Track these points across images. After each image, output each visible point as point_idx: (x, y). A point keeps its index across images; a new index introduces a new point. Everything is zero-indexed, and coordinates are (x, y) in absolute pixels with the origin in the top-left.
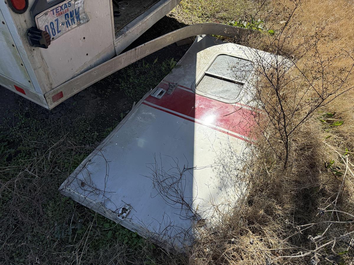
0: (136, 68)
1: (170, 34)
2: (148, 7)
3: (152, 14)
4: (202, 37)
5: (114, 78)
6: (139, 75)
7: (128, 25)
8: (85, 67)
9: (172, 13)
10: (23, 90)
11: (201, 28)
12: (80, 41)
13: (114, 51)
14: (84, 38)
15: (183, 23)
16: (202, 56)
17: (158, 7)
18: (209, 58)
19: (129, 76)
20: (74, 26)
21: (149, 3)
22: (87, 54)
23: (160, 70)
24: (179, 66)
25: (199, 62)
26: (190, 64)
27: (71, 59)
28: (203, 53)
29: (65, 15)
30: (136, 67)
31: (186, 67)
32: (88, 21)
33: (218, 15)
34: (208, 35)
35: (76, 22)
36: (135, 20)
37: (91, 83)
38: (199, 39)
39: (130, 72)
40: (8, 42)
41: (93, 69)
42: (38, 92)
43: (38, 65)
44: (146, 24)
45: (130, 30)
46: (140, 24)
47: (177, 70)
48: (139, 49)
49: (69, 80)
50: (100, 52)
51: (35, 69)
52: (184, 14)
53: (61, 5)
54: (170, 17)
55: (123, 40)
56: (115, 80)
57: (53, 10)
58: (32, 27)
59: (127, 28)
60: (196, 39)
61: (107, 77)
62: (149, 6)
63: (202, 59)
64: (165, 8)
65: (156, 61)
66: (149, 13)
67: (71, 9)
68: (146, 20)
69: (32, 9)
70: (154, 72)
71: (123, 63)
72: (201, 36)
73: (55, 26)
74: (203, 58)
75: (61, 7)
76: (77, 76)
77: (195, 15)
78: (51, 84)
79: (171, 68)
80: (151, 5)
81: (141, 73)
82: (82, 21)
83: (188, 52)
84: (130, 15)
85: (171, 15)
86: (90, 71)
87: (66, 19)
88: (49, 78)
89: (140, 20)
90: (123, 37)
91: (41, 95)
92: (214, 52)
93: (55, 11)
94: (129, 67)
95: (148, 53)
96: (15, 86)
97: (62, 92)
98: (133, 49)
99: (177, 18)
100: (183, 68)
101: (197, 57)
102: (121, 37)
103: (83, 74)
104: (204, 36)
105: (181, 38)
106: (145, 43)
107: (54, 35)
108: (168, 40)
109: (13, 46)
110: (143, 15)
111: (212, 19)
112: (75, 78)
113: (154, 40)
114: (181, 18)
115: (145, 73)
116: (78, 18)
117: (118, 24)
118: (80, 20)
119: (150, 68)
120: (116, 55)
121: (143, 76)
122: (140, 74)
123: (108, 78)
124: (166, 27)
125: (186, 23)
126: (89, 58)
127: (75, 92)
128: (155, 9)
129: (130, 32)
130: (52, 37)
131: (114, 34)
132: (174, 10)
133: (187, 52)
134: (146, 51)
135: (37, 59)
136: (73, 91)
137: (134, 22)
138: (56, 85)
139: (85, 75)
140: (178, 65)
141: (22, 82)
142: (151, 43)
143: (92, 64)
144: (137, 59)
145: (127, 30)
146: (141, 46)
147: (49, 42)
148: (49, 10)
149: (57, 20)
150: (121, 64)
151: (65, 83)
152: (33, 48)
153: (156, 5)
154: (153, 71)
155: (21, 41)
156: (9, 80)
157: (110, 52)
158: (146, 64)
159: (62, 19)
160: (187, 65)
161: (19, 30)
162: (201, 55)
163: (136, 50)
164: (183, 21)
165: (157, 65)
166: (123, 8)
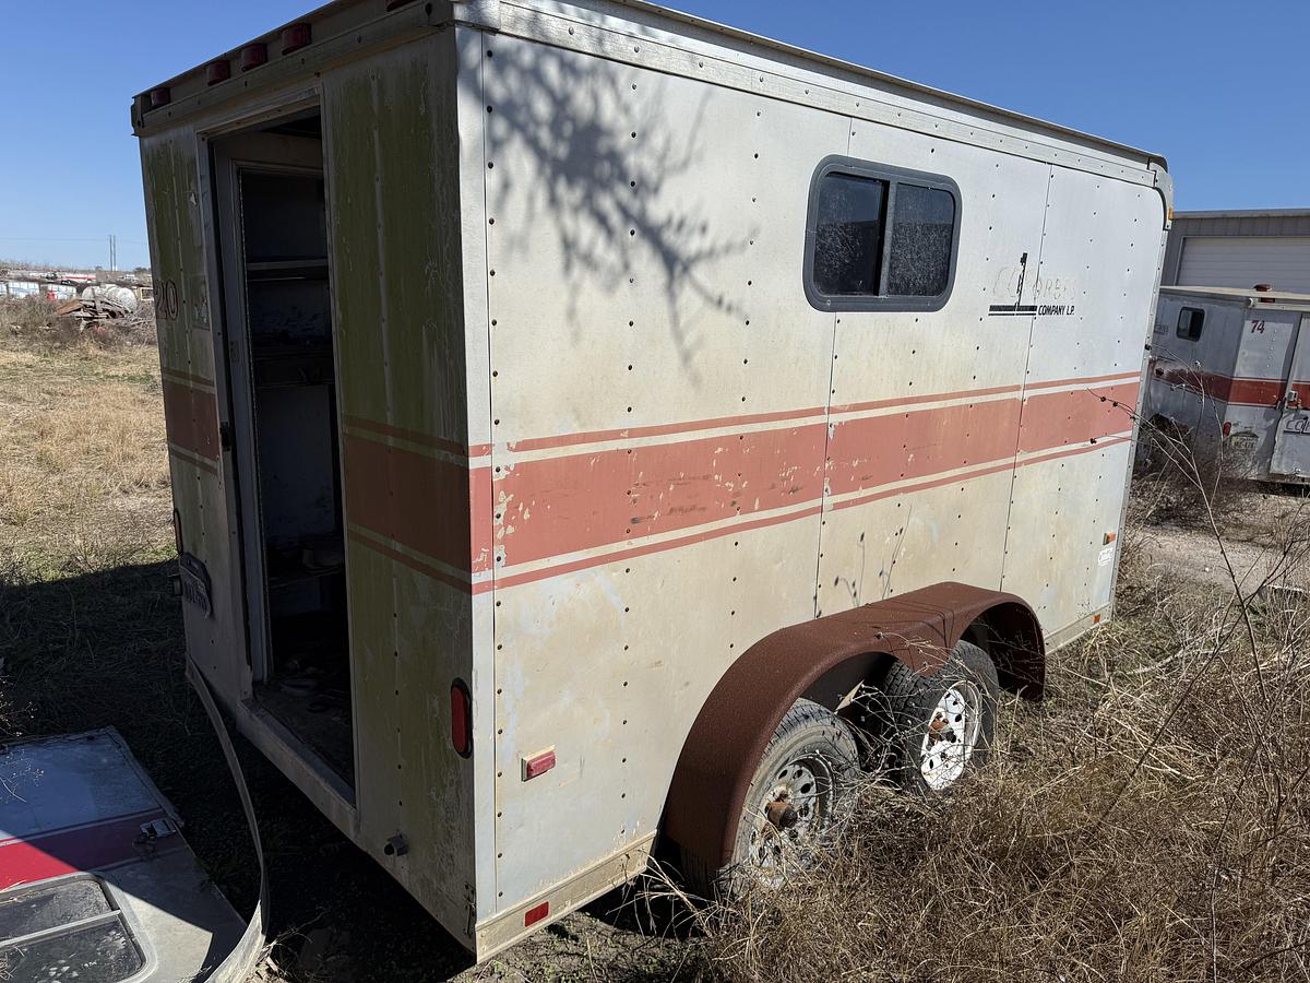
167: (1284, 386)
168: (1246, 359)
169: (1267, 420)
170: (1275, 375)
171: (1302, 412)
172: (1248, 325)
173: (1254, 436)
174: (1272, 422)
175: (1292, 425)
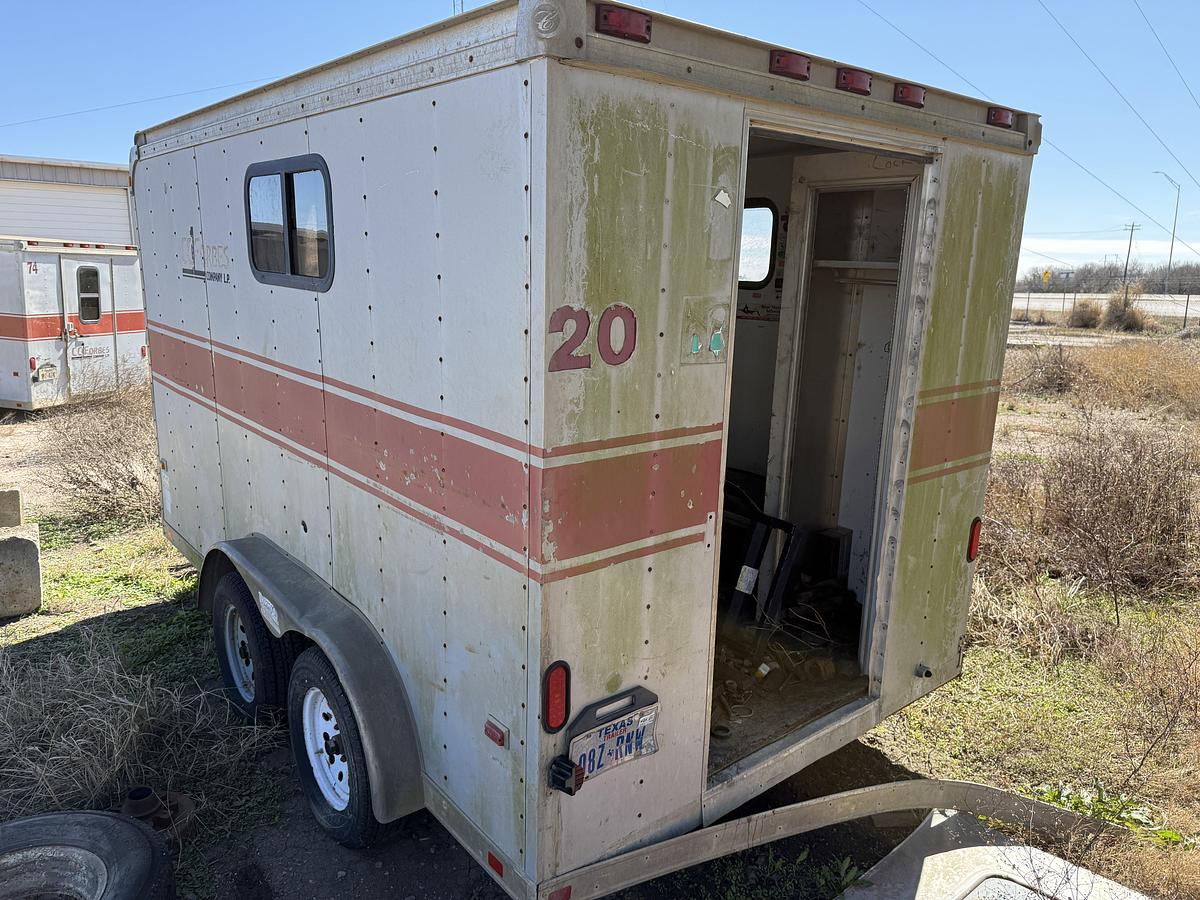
0: (750, 867)
1: (844, 794)
2: (796, 725)
3: (804, 744)
4: (946, 816)
5: (690, 882)
6: (753, 887)
7: (740, 762)
8: (630, 843)
9: (876, 735)
10: (501, 865)
11: (941, 792)
12: (633, 786)
13: (698, 817)
14: (641, 782)
15: (902, 767)
16: (940, 868)
17: (820, 728)
18: (957, 878)
19: (728, 884)
20: (627, 758)
21: (800, 718)
22: (640, 816)
23: (814, 885)
24: (868, 884)
25: (926, 885)
26: (899, 886)
27: (607, 820)
28: (942, 860)
29: (618, 739)
30: (751, 864)
31: (886, 890)
32: (655, 751)
33: (1010, 761)
34: (962, 813)
35: (633, 751)
36: (760, 753)
37: (632, 881)
38: (937, 819)
39: (734, 874)
40: (515, 772)
41: (644, 849)
42: (528, 877)
43: (549, 823)
44: (786, 763)
45: (744, 775)
46: (770, 762)
47: (859, 893)
48: (760, 822)
49: (591, 864)
50: (667, 813)
51: (540, 830)
52: (909, 742)
53: (616, 722)
54: (868, 744)
55: (723, 794)
56: (691, 886)
57: (601, 731)
58: (562, 756)
59: (739, 768)
60: (927, 819)
61: (673, 875)
62: (799, 723)
63: (936, 876)
64: (841, 731)
65: (803, 856)
66: (797, 741)
67: (630, 729)
68: (786, 754)
69: (570, 728)
70: (797, 887)
71: (714, 847)
72: (943, 813)
73: (597, 755)
74: (941, 875)
75: (615, 726)
76: (608, 858)
77: (942, 750)
78: (557, 866)
79: (844, 883)
80: (804, 722)
81: (759, 882)
82: (644, 751)
83: (898, 850)
84: (750, 740)
85: (872, 741)
86: (637, 852)
87: (618, 745)
88: (556, 853)
89: (772, 754)
90: (725, 787)
91: (532, 885)
92: (978, 864)
93: (603, 731)
94: (733, 858)
95: (782, 832)
96: (490, 854)
97: (570, 887)
98: (744, 819)
99: (886, 750)
100: (875, 892)
101: (924, 868)
102: (721, 788)
103: (623, 856)
104: (951, 813)
105: (880, 808)
106: (777, 810)
107: (590, 772)
108: (840, 810)
109: (522, 781)
110: (781, 741)
111: (992, 768)
112: (604, 862)
113: (800, 804)
114: (898, 753)
115: (770, 884)
116: (639, 744)
117: (720, 756)
118: (641, 748)
119: (788, 873)
120: (700, 827)
121: (765, 890)
122: (757, 884)
123: (676, 879)
124: (852, 769)
125: (912, 769)
126: (642, 823)
127: (596, 894)
128: (814, 731)
129: (743, 778)
130: (587, 774)
131: (705, 780)
132: (882, 730)
133: (895, 850)
134: (776, 827)
135: (550, 812)
136: (593, 892)
137: (755, 756)
138: (564, 871)
139: (626, 859)
140: (863, 880)
141: (506, 848)
142: (790, 810)
143: (646, 837)
144: (750, 842)
145: (738, 773)
146: (764, 813)
147: (579, 785)
148: (594, 730)
149: (602, 746)
150: (709, 848)
151: (583, 869)
152: (551, 790)
153: (817, 722)
154: (794, 882)
155: (537, 777)
156: (485, 840)
157: (688, 817)
158: (776, 858)
159: (611, 744)
160: (889, 886)
161: (541, 758)
162: (936, 864)
163: (749, 821)
164: (904, 762)
165: (807, 869)
166: (740, 722)
167: (62, 318)
168: (32, 298)
169: (59, 351)
170: (53, 311)
171: (80, 340)
172: (26, 267)
173: (52, 366)
174: (62, 351)
175: (75, 352)
